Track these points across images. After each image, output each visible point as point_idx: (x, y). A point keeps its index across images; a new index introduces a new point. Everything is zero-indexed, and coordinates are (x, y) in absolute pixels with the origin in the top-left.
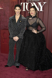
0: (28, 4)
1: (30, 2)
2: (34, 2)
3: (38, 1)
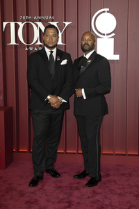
0: (24, 26)
1: (28, 20)
2: (40, 21)
3: (50, 17)
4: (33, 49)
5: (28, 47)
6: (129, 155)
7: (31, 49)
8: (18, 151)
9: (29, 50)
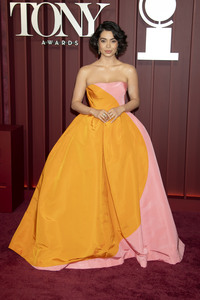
2: (63, 1)
5: (46, 39)
6: (188, 198)
7: (50, 42)
9: (47, 44)
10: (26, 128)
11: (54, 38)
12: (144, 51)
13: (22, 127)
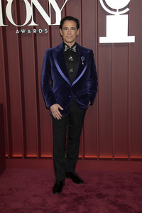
4: (26, 32)
5: (19, 29)
7: (23, 31)
8: (11, 157)
9: (20, 33)
10: (5, 106)
11: (27, 27)
12: (105, 36)
13: (2, 105)
